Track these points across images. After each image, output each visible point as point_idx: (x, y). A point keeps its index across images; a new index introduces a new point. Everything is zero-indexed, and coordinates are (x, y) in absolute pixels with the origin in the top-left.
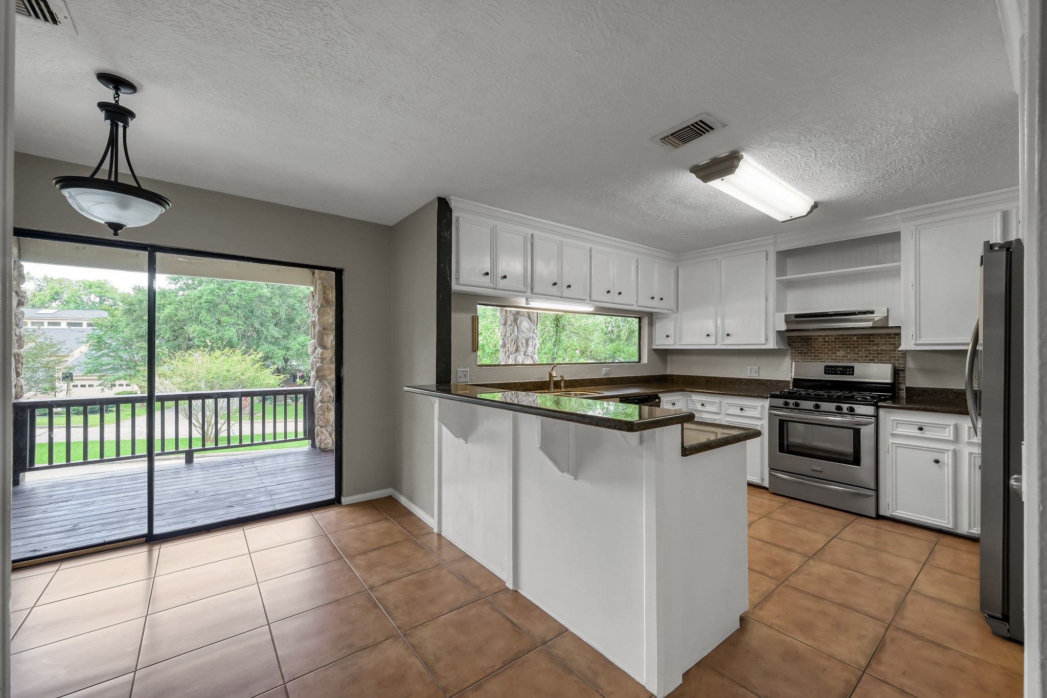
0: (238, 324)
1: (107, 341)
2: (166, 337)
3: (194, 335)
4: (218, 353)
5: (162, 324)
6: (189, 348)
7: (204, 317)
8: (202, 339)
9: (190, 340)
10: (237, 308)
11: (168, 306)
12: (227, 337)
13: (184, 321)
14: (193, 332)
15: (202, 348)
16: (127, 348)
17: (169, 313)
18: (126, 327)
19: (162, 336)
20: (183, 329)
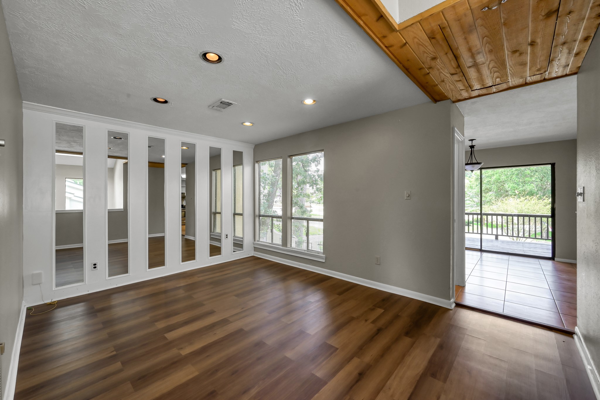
0: (536, 182)
1: (469, 194)
2: (494, 191)
3: (509, 189)
4: (522, 199)
5: (493, 184)
6: (507, 196)
7: (515, 179)
8: (513, 191)
9: (507, 192)
10: (536, 172)
11: (495, 175)
12: (528, 189)
13: (504, 182)
14: (508, 188)
15: (513, 196)
16: (477, 196)
17: (496, 178)
18: (476, 187)
19: (492, 190)
20: (503, 186)
